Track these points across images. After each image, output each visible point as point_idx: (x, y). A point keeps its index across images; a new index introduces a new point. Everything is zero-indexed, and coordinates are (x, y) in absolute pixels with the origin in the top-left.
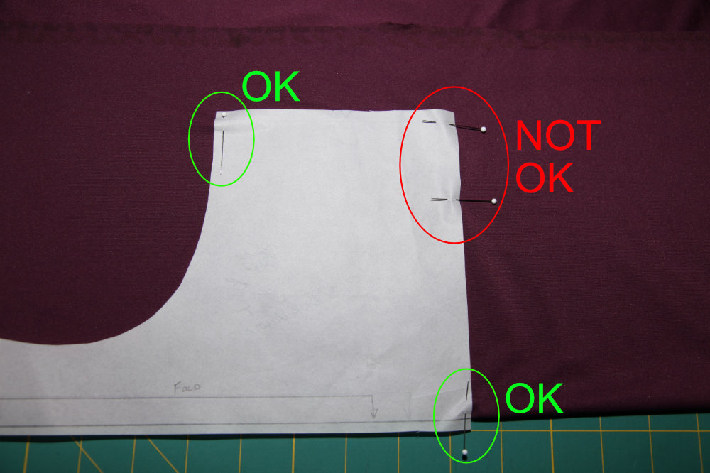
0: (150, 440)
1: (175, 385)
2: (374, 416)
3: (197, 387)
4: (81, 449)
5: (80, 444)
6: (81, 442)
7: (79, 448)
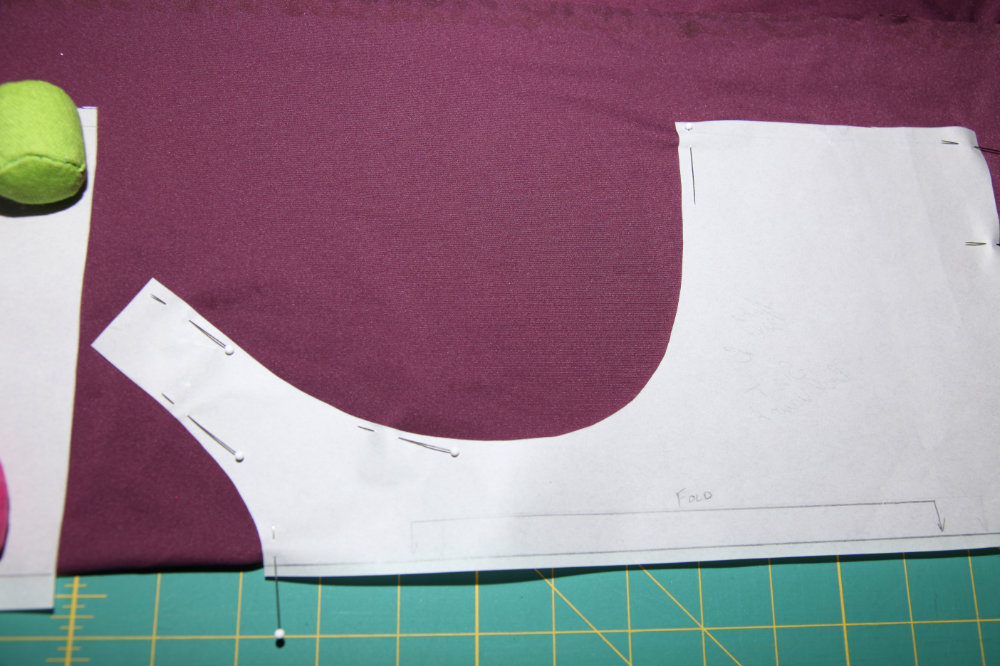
0: (646, 571)
1: (678, 494)
2: (941, 528)
3: (708, 495)
4: (553, 588)
5: (551, 583)
6: (553, 580)
7: (550, 588)
